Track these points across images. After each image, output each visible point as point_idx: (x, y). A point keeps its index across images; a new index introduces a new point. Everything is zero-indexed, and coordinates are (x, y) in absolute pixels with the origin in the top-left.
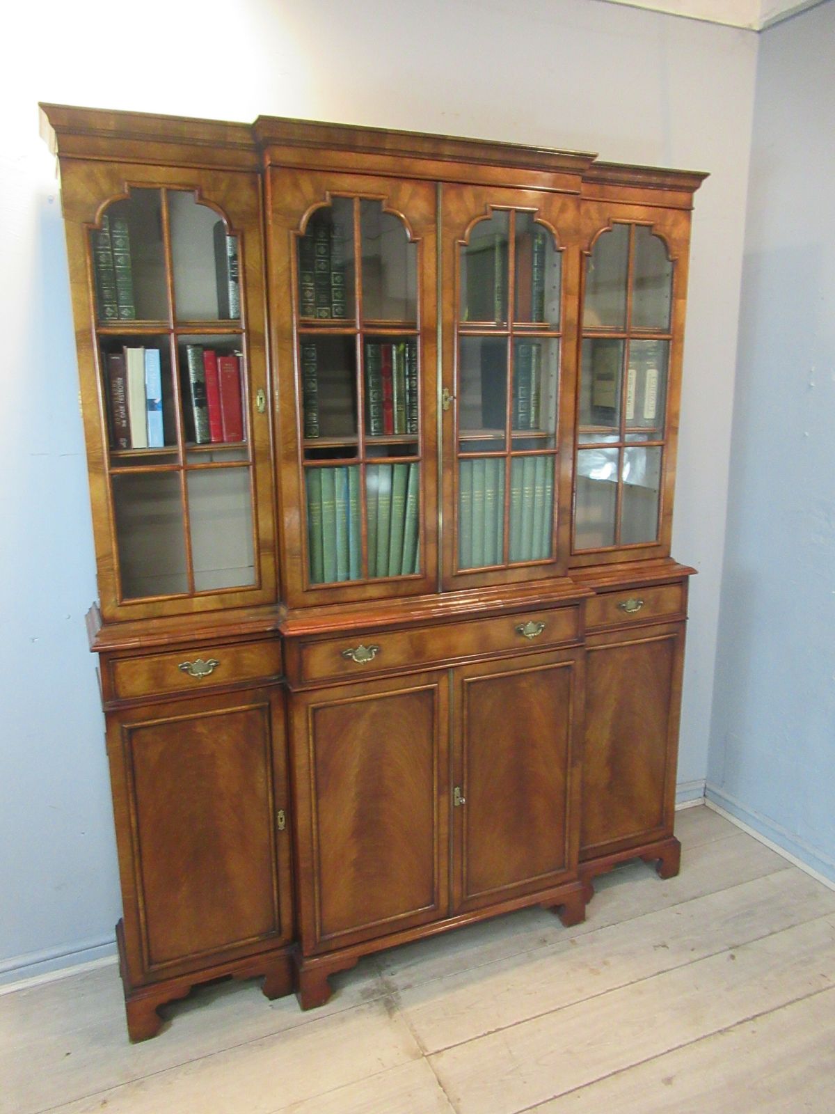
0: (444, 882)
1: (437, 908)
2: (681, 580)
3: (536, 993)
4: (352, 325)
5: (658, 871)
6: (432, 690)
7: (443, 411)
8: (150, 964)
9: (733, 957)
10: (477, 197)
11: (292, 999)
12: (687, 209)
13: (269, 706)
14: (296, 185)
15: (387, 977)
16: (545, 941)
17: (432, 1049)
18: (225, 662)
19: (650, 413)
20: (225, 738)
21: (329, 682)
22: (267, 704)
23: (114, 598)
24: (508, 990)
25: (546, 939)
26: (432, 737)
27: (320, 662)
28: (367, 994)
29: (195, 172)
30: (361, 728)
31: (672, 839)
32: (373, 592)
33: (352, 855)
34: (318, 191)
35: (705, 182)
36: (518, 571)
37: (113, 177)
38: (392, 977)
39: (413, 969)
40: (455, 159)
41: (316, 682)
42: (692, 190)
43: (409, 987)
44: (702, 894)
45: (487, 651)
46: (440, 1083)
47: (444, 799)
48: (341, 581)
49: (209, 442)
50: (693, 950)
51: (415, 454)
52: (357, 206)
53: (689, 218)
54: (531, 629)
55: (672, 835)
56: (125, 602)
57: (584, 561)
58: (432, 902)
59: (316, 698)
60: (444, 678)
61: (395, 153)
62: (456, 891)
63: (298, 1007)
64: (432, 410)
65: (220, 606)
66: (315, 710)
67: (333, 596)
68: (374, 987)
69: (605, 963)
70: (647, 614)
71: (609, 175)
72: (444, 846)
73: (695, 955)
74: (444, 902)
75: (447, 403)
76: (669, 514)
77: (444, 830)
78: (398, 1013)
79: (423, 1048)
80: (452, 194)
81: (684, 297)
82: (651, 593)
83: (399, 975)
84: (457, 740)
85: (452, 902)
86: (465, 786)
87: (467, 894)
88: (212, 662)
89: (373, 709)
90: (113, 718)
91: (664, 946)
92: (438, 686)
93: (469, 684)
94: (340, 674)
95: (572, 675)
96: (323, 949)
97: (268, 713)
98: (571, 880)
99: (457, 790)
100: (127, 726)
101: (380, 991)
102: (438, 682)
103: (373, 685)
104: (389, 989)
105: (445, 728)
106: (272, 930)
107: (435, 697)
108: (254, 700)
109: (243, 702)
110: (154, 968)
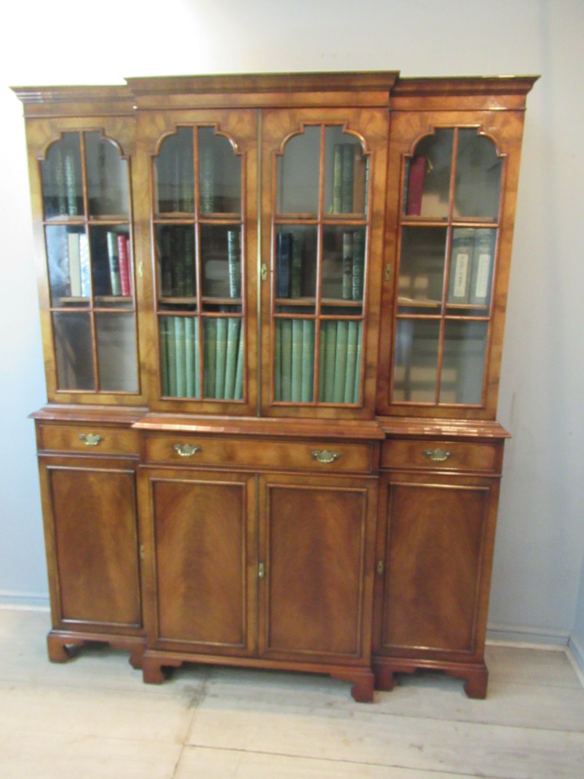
1: (246, 648)
2: (498, 443)
3: (291, 737)
4: (192, 218)
6: (240, 487)
7: (262, 281)
8: (63, 617)
10: (292, 118)
11: (140, 673)
12: (520, 111)
13: (135, 474)
14: (153, 121)
15: (209, 684)
17: (192, 741)
18: (107, 439)
19: (481, 292)
20: (107, 487)
21: (164, 465)
22: (133, 472)
23: (53, 387)
24: (274, 727)
25: (333, 704)
26: (243, 519)
27: (157, 450)
28: (187, 689)
29: (101, 120)
30: (188, 502)
32: (208, 408)
33: (182, 589)
34: (168, 124)
35: (536, 84)
36: (326, 410)
37: (52, 127)
38: (212, 685)
39: (229, 686)
40: (270, 90)
41: (154, 463)
42: (524, 92)
43: (215, 696)
44: (493, 723)
45: (286, 467)
46: (176, 766)
47: (251, 570)
48: (189, 397)
49: (120, 295)
50: (441, 762)
51: (240, 311)
52: (195, 132)
53: (522, 119)
54: (326, 457)
55: (481, 662)
56: (59, 391)
57: (402, 411)
58: (241, 642)
59: (155, 475)
60: (251, 481)
61: (224, 91)
62: (262, 641)
63: (142, 679)
64: (253, 280)
65: (115, 402)
66: (154, 484)
67: (179, 407)
68: (195, 687)
69: (361, 740)
71: (427, 88)
72: (252, 605)
73: (441, 767)
74: (251, 645)
75: (264, 277)
76: (496, 382)
77: (252, 593)
78: (193, 710)
79: (187, 738)
80: (270, 117)
81: (515, 190)
82: (460, 448)
83: (217, 686)
84: (262, 528)
85: (257, 648)
86: (268, 564)
87: (270, 645)
88: (97, 437)
89: (197, 490)
90: (42, 461)
91: (420, 748)
92: (246, 485)
93: (271, 489)
94: (172, 461)
95: (364, 501)
96: (160, 647)
97: (134, 477)
98: (363, 666)
99: (261, 565)
100: (49, 467)
101: (196, 691)
102: (246, 481)
103: (196, 473)
104: (203, 692)
105: (252, 516)
106: (137, 623)
107: (244, 492)
108: (125, 468)
109: (118, 467)
110: (65, 621)
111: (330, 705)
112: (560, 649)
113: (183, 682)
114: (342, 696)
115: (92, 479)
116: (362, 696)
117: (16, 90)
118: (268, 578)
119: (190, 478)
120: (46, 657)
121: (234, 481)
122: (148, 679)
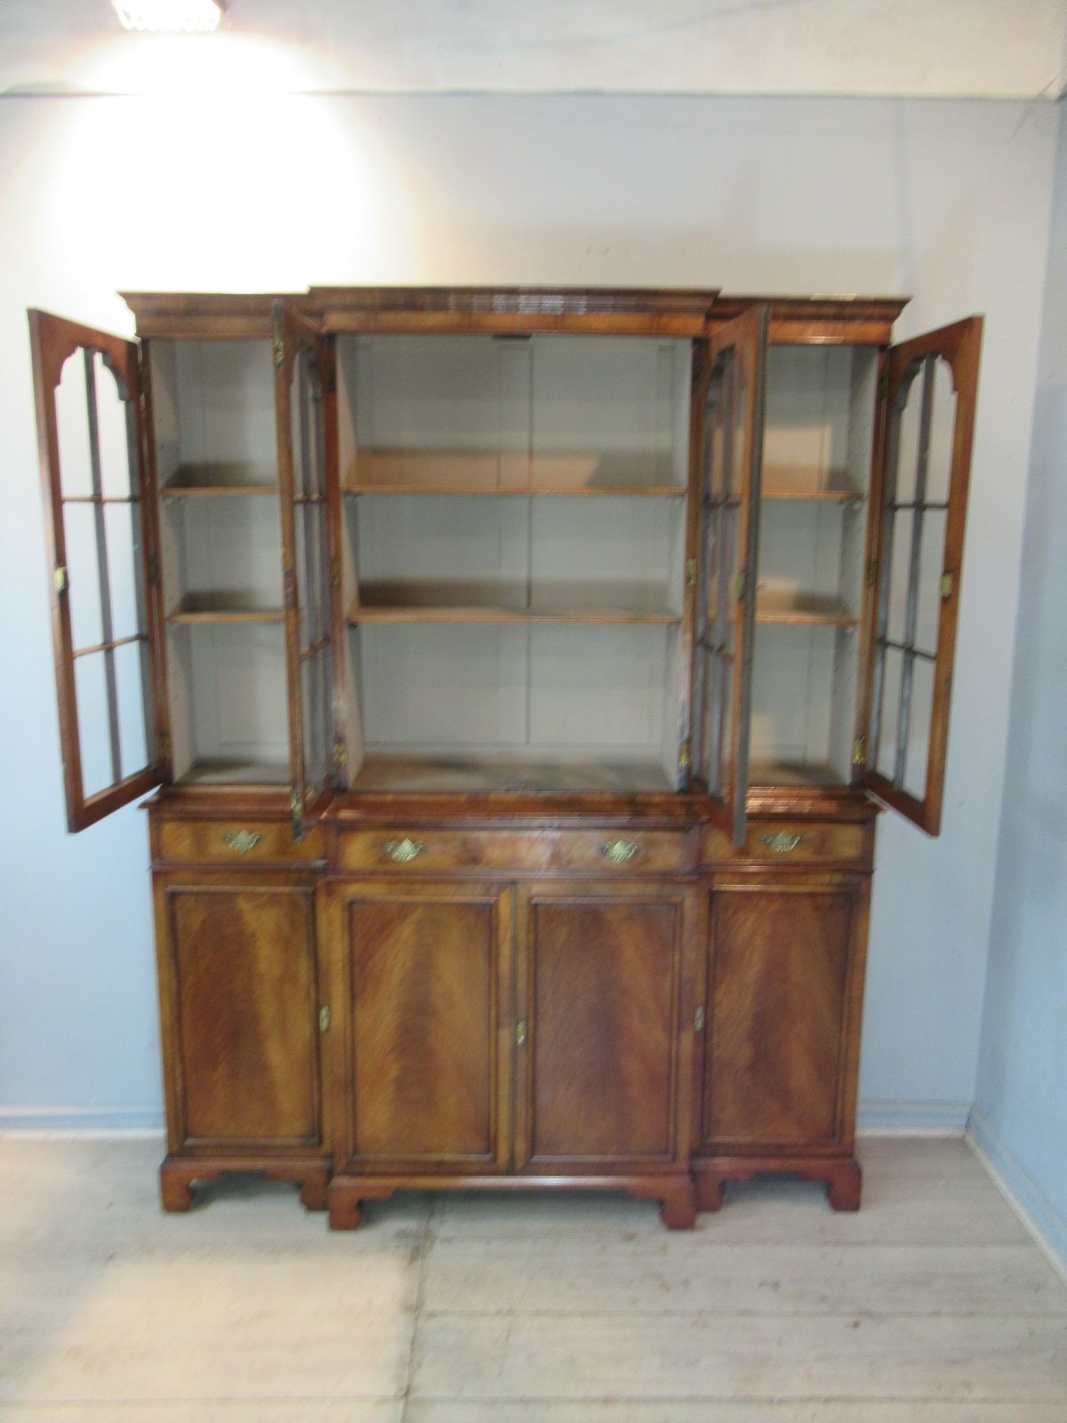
0: (504, 1130)
1: (495, 1159)
2: (864, 819)
5: (828, 1197)
6: (488, 905)
8: (186, 1135)
9: (856, 1325)
13: (313, 892)
15: (434, 1224)
17: (429, 1307)
18: (270, 837)
20: (268, 917)
21: (369, 874)
22: (309, 891)
25: (635, 1236)
26: (492, 957)
27: (357, 852)
30: (406, 932)
33: (393, 1072)
35: (906, 309)
38: (439, 1226)
39: (466, 1225)
41: (352, 873)
42: (891, 319)
43: (448, 1240)
44: (874, 1243)
47: (505, 1034)
58: (488, 1151)
59: (353, 890)
60: (505, 892)
62: (521, 1147)
63: (326, 1226)
66: (350, 906)
68: (415, 1230)
69: (686, 1284)
70: (806, 855)
73: (808, 1308)
74: (503, 1155)
78: (418, 1264)
79: (420, 1304)
82: (813, 831)
83: (450, 1225)
84: (521, 967)
85: (512, 1159)
86: (531, 1024)
87: (533, 1153)
88: (254, 837)
89: (418, 914)
90: (159, 878)
91: (776, 1286)
92: (497, 901)
93: (536, 906)
94: (381, 867)
95: (677, 916)
96: (357, 1169)
97: (312, 899)
98: (680, 1173)
99: (521, 1026)
100: (171, 888)
101: (416, 1236)
102: (498, 895)
103: (418, 886)
104: (428, 1236)
105: (506, 950)
106: (312, 1137)
107: (493, 913)
108: (298, 883)
109: (286, 883)
110: (190, 1141)
111: (630, 1238)
112: (958, 1133)
113: (393, 1226)
114: (647, 1224)
115: (243, 905)
116: (679, 1220)
117: (129, 298)
118: (531, 1045)
119: (408, 893)
120: (157, 1204)
121: (478, 897)
122: (337, 1225)
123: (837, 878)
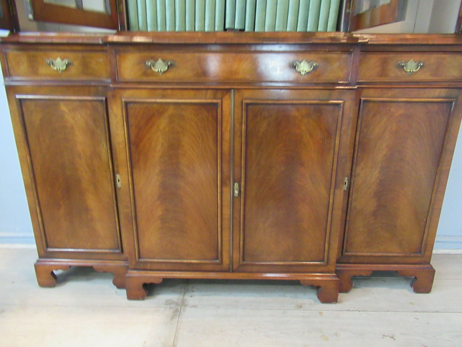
0: (226, 247)
1: (221, 263)
3: (272, 337)
5: (411, 286)
6: (216, 104)
8: (47, 246)
11: (124, 292)
13: (106, 99)
15: (187, 297)
16: (301, 307)
18: (76, 63)
20: (79, 116)
21: (137, 84)
22: (104, 99)
24: (255, 329)
25: (302, 306)
26: (217, 139)
27: (128, 68)
28: (168, 303)
30: (163, 123)
31: (429, 266)
33: (159, 212)
38: (190, 298)
39: (205, 298)
41: (126, 83)
43: (195, 306)
47: (226, 190)
55: (429, 263)
58: (217, 258)
59: (128, 95)
60: (227, 97)
62: (237, 256)
63: (126, 296)
66: (127, 104)
68: (176, 300)
69: (336, 335)
72: (227, 224)
74: (226, 261)
77: (227, 211)
78: (177, 319)
83: (196, 298)
84: (237, 148)
85: (232, 262)
86: (243, 183)
87: (244, 260)
88: (66, 61)
89: (171, 110)
90: (10, 90)
92: (222, 102)
93: (247, 105)
94: (145, 79)
95: (341, 113)
96: (141, 267)
97: (106, 104)
99: (236, 185)
100: (18, 97)
101: (177, 304)
102: (222, 99)
103: (170, 92)
104: (183, 304)
105: (227, 136)
106: (118, 248)
107: (219, 110)
108: (96, 94)
109: (89, 95)
110: (50, 250)
113: (164, 297)
114: (309, 299)
115: (63, 108)
116: (328, 297)
118: (242, 195)
119: (163, 97)
120: (35, 282)
121: (209, 99)
122: (131, 297)
123: (443, 92)
